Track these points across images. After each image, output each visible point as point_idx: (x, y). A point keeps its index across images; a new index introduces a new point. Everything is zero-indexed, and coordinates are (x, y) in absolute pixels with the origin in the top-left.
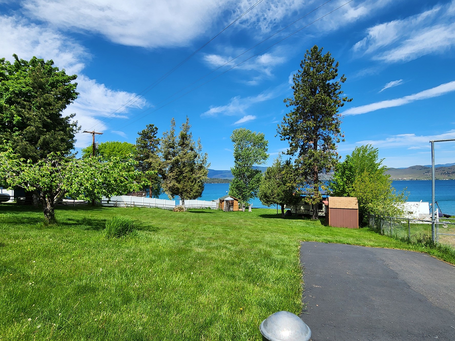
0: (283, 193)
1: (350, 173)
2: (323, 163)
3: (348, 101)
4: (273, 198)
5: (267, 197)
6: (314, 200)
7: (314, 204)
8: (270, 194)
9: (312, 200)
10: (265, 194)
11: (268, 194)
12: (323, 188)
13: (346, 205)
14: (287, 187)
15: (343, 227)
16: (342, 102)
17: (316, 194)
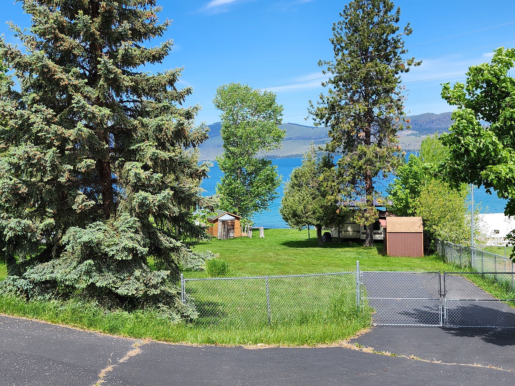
0: (320, 210)
1: (415, 181)
2: (379, 167)
3: (415, 65)
4: (307, 218)
5: (297, 216)
6: (367, 219)
7: (367, 225)
8: (302, 212)
9: (364, 220)
10: (295, 211)
11: (299, 212)
12: (379, 202)
13: (408, 228)
14: (328, 202)
15: (405, 257)
16: (407, 67)
17: (370, 211)
